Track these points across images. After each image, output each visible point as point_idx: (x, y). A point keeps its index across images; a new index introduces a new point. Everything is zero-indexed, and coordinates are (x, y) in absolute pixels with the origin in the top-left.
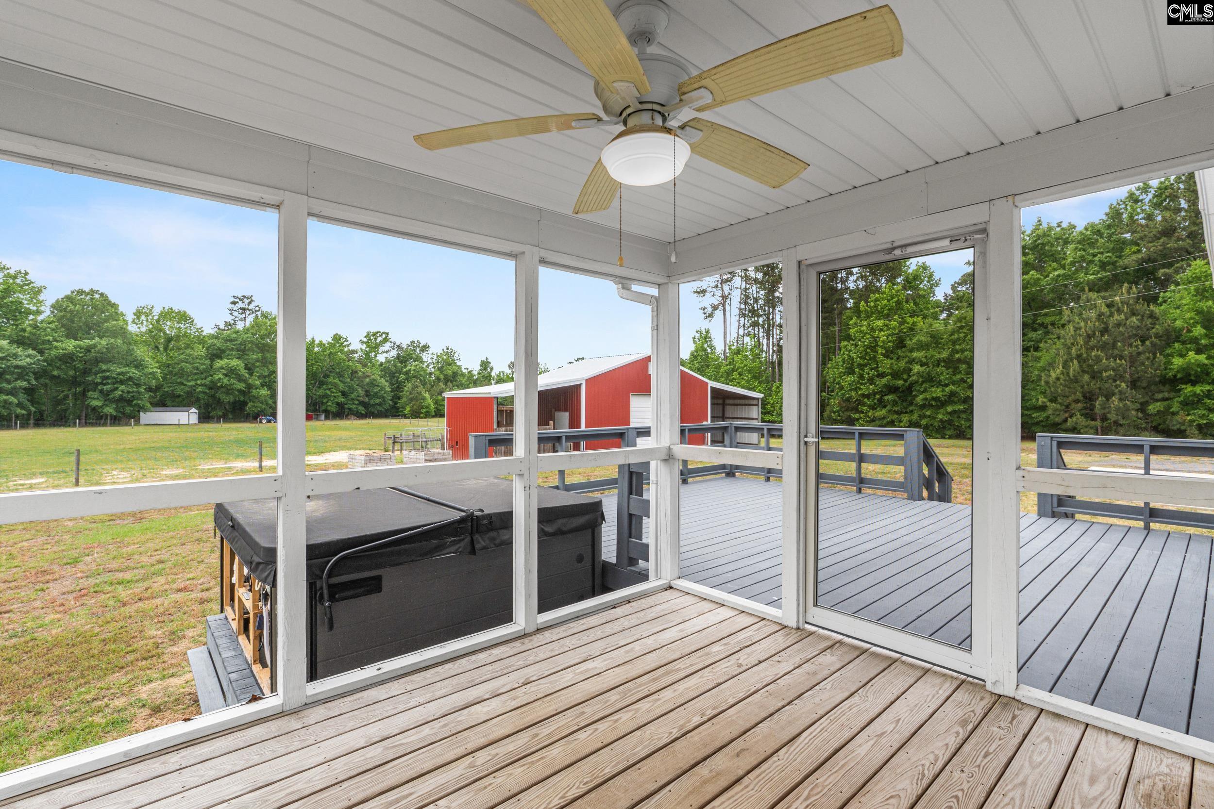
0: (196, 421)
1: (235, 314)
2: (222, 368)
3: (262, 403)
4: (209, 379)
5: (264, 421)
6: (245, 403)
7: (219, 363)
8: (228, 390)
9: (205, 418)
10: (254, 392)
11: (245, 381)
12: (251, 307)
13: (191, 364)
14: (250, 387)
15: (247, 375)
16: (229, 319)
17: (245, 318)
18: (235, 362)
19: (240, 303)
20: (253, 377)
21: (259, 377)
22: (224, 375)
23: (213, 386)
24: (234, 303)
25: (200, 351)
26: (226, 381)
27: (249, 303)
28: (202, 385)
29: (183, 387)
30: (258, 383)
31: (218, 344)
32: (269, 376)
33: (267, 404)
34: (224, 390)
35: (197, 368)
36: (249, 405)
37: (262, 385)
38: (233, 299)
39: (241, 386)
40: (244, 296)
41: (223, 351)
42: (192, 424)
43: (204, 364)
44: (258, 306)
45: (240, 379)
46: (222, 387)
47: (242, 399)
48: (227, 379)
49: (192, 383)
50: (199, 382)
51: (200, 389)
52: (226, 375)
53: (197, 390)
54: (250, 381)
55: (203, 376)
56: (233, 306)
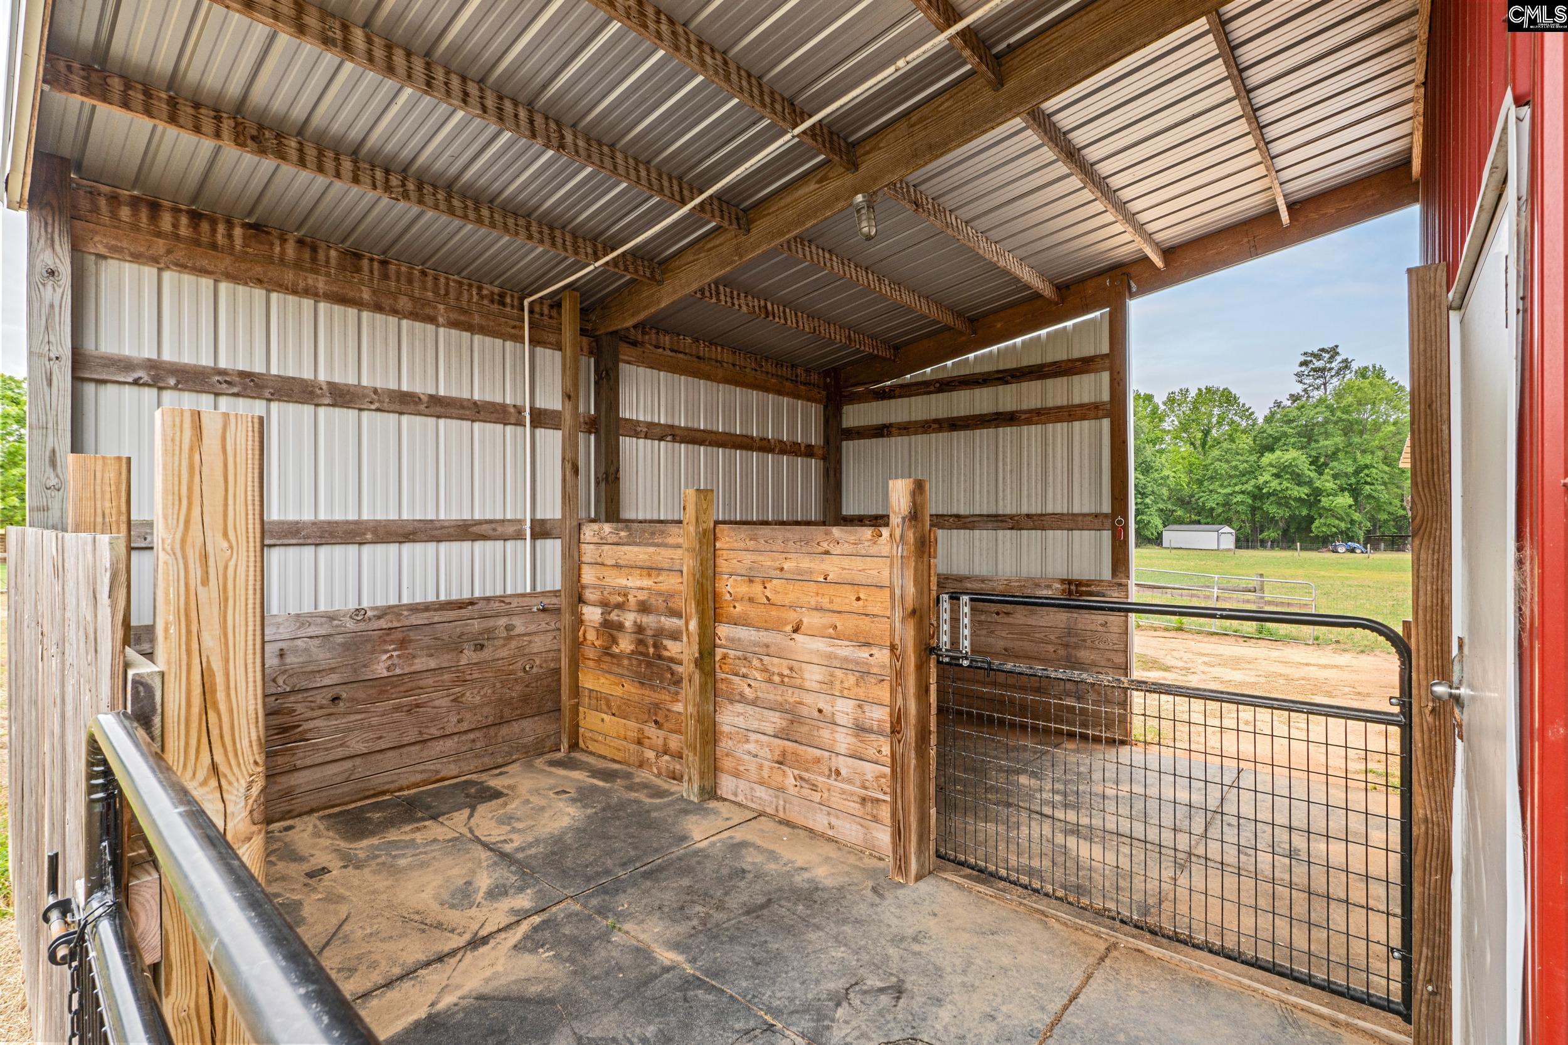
0: (1232, 546)
1: (1308, 381)
2: (1271, 465)
3: (1341, 519)
4: (1253, 482)
5: (1341, 549)
6: (1311, 520)
7: (1268, 458)
8: (1282, 500)
9: (1243, 542)
10: (1325, 502)
11: (1310, 483)
12: (1333, 365)
13: (1227, 461)
14: (1317, 493)
15: (1313, 475)
16: (1298, 389)
17: (1325, 384)
18: (1291, 455)
19: (1314, 361)
20: (1325, 477)
21: (1335, 477)
22: (1273, 475)
23: (1258, 495)
24: (1302, 364)
25: (1245, 442)
26: (1275, 484)
27: (1331, 359)
28: (1243, 492)
29: (1215, 496)
30: (1330, 485)
31: (1270, 431)
32: (1357, 473)
33: (1352, 522)
34: (1272, 499)
35: (1236, 468)
36: (1317, 523)
37: (1342, 490)
38: (1303, 358)
39: (1303, 492)
40: (1323, 350)
41: (1277, 440)
42: (1224, 550)
43: (1247, 462)
44: (1345, 361)
45: (1298, 479)
46: (1269, 494)
47: (1305, 512)
48: (1278, 481)
49: (1228, 490)
50: (1237, 488)
51: (1239, 498)
52: (1277, 476)
53: (1235, 500)
54: (1318, 484)
55: (1244, 479)
56: (1303, 368)
